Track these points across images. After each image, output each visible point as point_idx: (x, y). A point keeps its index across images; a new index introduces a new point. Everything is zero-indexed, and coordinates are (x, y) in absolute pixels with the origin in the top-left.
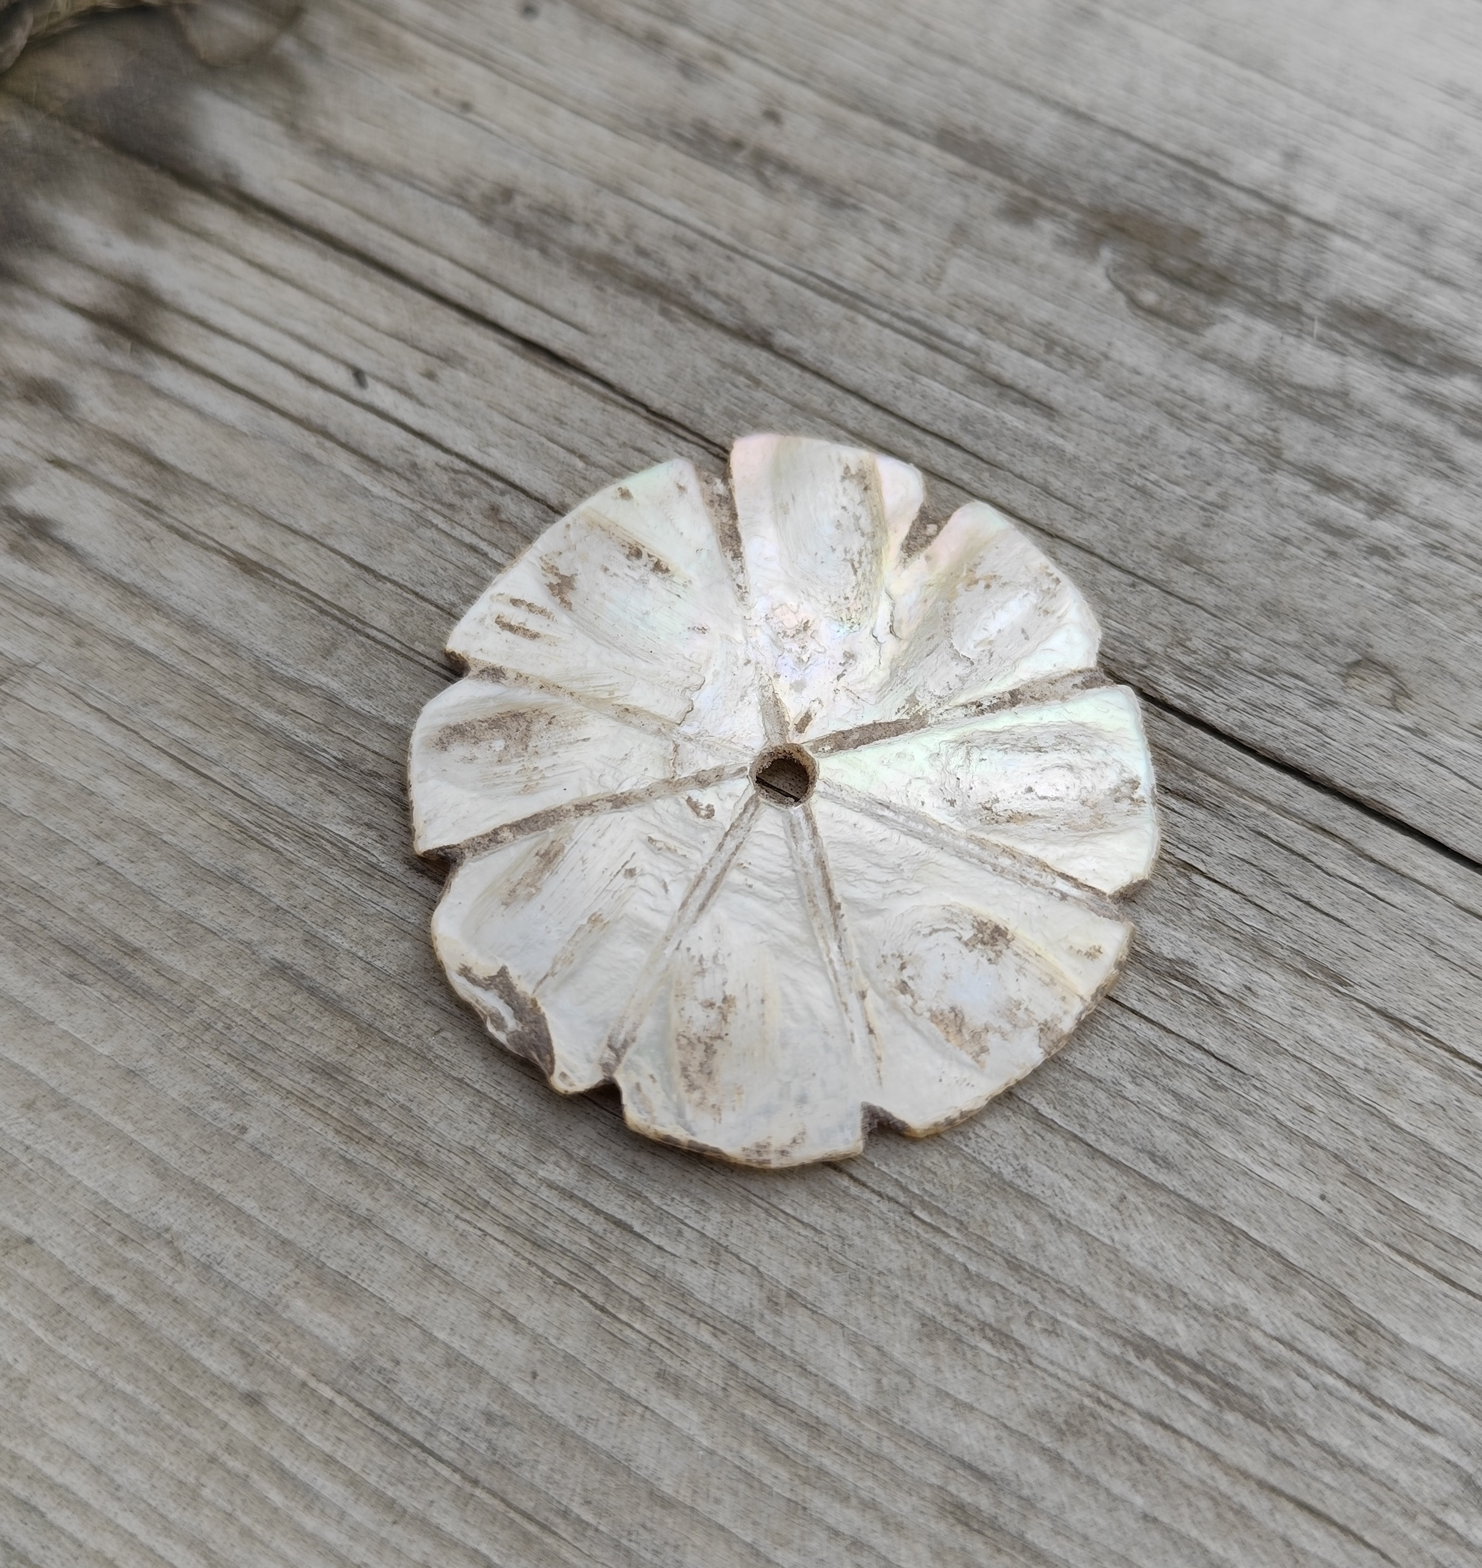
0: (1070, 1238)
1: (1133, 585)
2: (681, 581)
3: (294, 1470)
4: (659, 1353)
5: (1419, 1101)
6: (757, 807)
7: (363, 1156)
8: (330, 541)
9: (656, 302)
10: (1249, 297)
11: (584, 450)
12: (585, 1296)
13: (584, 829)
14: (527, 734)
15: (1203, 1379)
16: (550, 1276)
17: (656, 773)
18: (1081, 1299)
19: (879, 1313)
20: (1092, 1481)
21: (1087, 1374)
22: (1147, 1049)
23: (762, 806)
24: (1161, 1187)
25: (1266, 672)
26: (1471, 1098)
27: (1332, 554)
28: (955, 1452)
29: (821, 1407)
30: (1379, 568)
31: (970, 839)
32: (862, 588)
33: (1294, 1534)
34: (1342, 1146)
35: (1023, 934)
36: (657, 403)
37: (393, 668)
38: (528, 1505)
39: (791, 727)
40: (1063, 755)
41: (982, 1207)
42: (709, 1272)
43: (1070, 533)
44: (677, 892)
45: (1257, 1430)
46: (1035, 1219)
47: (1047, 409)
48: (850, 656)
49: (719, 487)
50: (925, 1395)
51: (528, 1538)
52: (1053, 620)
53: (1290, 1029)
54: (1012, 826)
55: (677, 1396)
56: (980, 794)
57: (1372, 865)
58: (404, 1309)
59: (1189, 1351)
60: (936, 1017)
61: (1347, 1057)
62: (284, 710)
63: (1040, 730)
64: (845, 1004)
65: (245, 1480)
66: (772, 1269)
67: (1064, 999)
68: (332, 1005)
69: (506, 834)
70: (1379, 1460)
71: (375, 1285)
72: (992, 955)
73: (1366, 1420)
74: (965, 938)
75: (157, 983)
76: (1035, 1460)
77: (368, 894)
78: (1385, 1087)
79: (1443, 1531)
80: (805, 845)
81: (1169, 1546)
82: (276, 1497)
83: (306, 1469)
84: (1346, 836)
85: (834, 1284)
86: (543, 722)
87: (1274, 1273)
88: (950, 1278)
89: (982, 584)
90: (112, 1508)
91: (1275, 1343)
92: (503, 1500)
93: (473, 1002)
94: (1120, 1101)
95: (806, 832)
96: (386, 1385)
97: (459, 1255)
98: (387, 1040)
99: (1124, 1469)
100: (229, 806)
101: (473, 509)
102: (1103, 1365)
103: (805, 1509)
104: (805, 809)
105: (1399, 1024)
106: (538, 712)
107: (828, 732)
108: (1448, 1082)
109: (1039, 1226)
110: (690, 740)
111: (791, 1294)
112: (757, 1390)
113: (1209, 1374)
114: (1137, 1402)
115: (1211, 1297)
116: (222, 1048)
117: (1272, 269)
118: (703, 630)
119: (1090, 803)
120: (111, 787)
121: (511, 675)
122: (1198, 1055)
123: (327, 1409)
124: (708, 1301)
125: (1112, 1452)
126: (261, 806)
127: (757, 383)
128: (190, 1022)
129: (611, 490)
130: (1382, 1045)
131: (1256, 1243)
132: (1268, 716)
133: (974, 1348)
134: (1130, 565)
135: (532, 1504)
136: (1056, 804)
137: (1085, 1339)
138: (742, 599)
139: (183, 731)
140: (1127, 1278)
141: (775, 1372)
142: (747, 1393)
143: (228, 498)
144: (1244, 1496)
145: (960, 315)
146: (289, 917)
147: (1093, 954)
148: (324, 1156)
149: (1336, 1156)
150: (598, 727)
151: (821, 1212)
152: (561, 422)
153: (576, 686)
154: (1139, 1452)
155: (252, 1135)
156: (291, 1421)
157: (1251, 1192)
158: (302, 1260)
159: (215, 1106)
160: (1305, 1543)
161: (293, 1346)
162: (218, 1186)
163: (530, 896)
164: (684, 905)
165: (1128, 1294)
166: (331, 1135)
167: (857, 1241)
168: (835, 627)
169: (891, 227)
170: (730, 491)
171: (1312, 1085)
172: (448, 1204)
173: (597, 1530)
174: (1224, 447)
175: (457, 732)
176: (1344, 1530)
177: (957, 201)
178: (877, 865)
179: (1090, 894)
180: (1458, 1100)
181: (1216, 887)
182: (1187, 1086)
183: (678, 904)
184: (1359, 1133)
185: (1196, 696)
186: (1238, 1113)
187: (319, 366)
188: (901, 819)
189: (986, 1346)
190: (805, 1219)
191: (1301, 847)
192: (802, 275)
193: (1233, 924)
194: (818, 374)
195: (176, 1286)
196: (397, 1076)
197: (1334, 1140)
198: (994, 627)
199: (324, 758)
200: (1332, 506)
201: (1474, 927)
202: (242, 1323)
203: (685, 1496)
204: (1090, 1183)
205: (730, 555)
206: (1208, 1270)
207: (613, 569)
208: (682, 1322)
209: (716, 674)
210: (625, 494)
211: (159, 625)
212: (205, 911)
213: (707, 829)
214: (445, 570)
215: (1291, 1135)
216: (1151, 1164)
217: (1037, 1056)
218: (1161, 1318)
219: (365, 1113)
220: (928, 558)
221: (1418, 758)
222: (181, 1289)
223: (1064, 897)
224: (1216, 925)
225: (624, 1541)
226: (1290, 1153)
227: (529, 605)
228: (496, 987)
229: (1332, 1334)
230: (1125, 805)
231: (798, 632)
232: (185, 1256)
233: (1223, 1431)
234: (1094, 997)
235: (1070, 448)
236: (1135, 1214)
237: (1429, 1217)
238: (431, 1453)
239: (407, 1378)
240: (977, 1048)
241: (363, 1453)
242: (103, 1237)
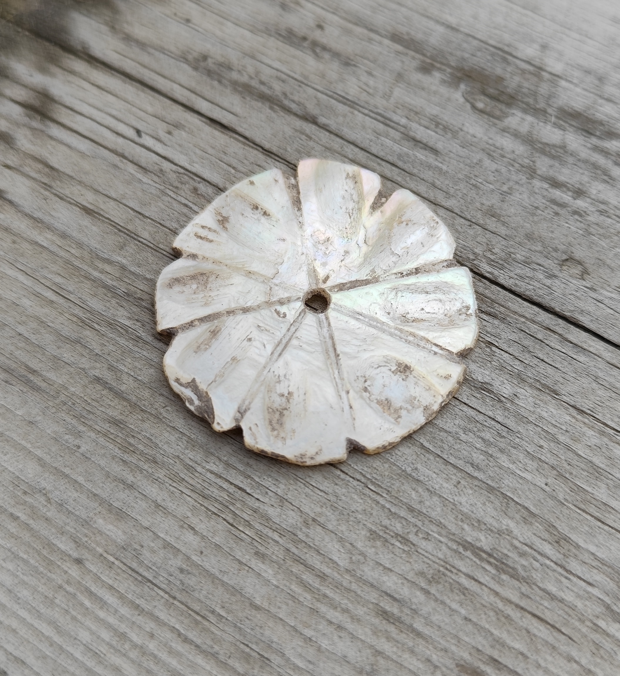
0: (435, 499)
1: (470, 226)
2: (275, 220)
3: (95, 592)
4: (256, 544)
5: (590, 444)
6: (305, 314)
7: (130, 459)
8: (124, 201)
9: (268, 104)
10: (524, 106)
11: (235, 165)
12: (225, 520)
13: (230, 321)
14: (207, 282)
15: (492, 560)
16: (210, 511)
17: (262, 299)
18: (440, 524)
19: (352, 529)
20: (443, 603)
21: (442, 557)
22: (470, 419)
23: (307, 313)
24: (476, 478)
25: (527, 263)
26: (612, 444)
27: (557, 214)
28: (383, 589)
29: (326, 568)
30: (577, 220)
31: (396, 329)
32: (353, 224)
33: (530, 628)
34: (555, 463)
35: (418, 368)
36: (267, 146)
37: (150, 255)
38: (197, 608)
39: (321, 281)
40: (437, 295)
41: (397, 484)
42: (279, 510)
43: (443, 203)
44: (270, 348)
45: (516, 583)
46: (420, 490)
47: (435, 151)
48: (347, 252)
49: (293, 181)
50: (371, 564)
51: (197, 623)
52: (435, 239)
53: (534, 412)
54: (414, 324)
55: (263, 563)
56: (401, 310)
57: (571, 345)
58: (146, 524)
59: (486, 548)
60: (379, 403)
61: (558, 425)
62: (102, 272)
63: (428, 285)
64: (340, 396)
65: (74, 596)
66: (306, 509)
67: (434, 396)
68: (119, 395)
69: (197, 323)
70: (569, 597)
71: (134, 514)
72: (404, 377)
73: (563, 580)
74: (393, 370)
75: (43, 385)
76: (418, 593)
77: (136, 349)
78: (574, 439)
79: (596, 628)
80: (325, 330)
81: (476, 631)
82: (87, 603)
83: (101, 591)
84: (560, 332)
85: (333, 516)
86: (214, 277)
87: (524, 516)
88: (383, 515)
89: (405, 223)
90: (16, 607)
91: (524, 546)
92: (186, 606)
93: (180, 393)
94: (458, 441)
95: (326, 324)
96: (137, 556)
97: (170, 502)
98: (142, 410)
99: (457, 598)
100: (77, 311)
101: (186, 190)
102: (449, 553)
103: (317, 612)
104: (325, 315)
105: (582, 412)
106: (211, 273)
107: (336, 284)
108: (602, 437)
109: (422, 493)
110: (277, 285)
111: (314, 520)
112: (298, 560)
113: (495, 558)
114: (464, 569)
115: (497, 525)
116: (71, 413)
117: (535, 94)
118: (284, 240)
119: (448, 315)
120: (26, 302)
121: (200, 257)
122: (493, 423)
123: (111, 565)
124: (278, 522)
125: (452, 591)
126: (91, 311)
127: (311, 138)
128: (57, 401)
129: (246, 181)
130: (574, 420)
131: (517, 503)
132: (527, 281)
133: (393, 545)
134: (469, 217)
135: (199, 608)
136: (433, 316)
137: (441, 542)
138: (301, 227)
139: (58, 280)
140: (460, 516)
141: (306, 553)
142: (293, 562)
143: (80, 183)
144: (509, 611)
145: (399, 111)
146: (101, 358)
147: (447, 377)
148: (113, 459)
149: (552, 467)
150: (238, 279)
151: (328, 485)
152: (225, 153)
153: (228, 262)
154: (464, 591)
155: (83, 449)
156: (95, 571)
157: (515, 482)
158: (102, 502)
159: (67, 437)
160: (535, 631)
161: (97, 539)
162: (67, 471)
163: (206, 349)
164: (272, 353)
165: (460, 523)
166: (117, 450)
167: (343, 498)
168: (341, 240)
169: (370, 74)
170: (297, 182)
171: (543, 437)
172: (167, 480)
173: (227, 619)
174: (511, 168)
175: (177, 281)
176: (553, 626)
177: (399, 64)
178: (356, 338)
179: (447, 353)
180: (606, 445)
181: (503, 352)
182: (487, 436)
183: (270, 353)
184: (563, 458)
185: (496, 273)
186: (510, 448)
187: (122, 128)
188: (367, 320)
189: (398, 544)
190: (321, 488)
191: (540, 336)
192: (331, 94)
193: (509, 368)
194: (337, 135)
195: (47, 513)
196: (146, 425)
197: (552, 461)
198: (409, 241)
199: (119, 292)
200: (557, 194)
201: (615, 372)
202: (75, 529)
203: (265, 605)
204: (445, 476)
205: (296, 209)
206: (496, 514)
207: (245, 214)
208: (266, 531)
209: (289, 258)
210: (252, 183)
211: (49, 235)
212: (65, 355)
213: (283, 322)
214: (173, 214)
215: (533, 458)
216: (471, 469)
217: (422, 420)
218: (475, 534)
219: (132, 440)
220: (381, 212)
221: (592, 300)
222: (49, 514)
223: (435, 353)
224: (502, 368)
225: (238, 624)
226: (532, 465)
227: (209, 228)
228: (190, 387)
229: (549, 543)
230: (463, 317)
231: (325, 242)
232: (51, 500)
233: (500, 582)
234: (448, 396)
235: (444, 168)
236: (464, 489)
237: (593, 494)
238: (156, 585)
239: (146, 553)
240: (397, 416)
241: (126, 585)
242: (16, 492)
